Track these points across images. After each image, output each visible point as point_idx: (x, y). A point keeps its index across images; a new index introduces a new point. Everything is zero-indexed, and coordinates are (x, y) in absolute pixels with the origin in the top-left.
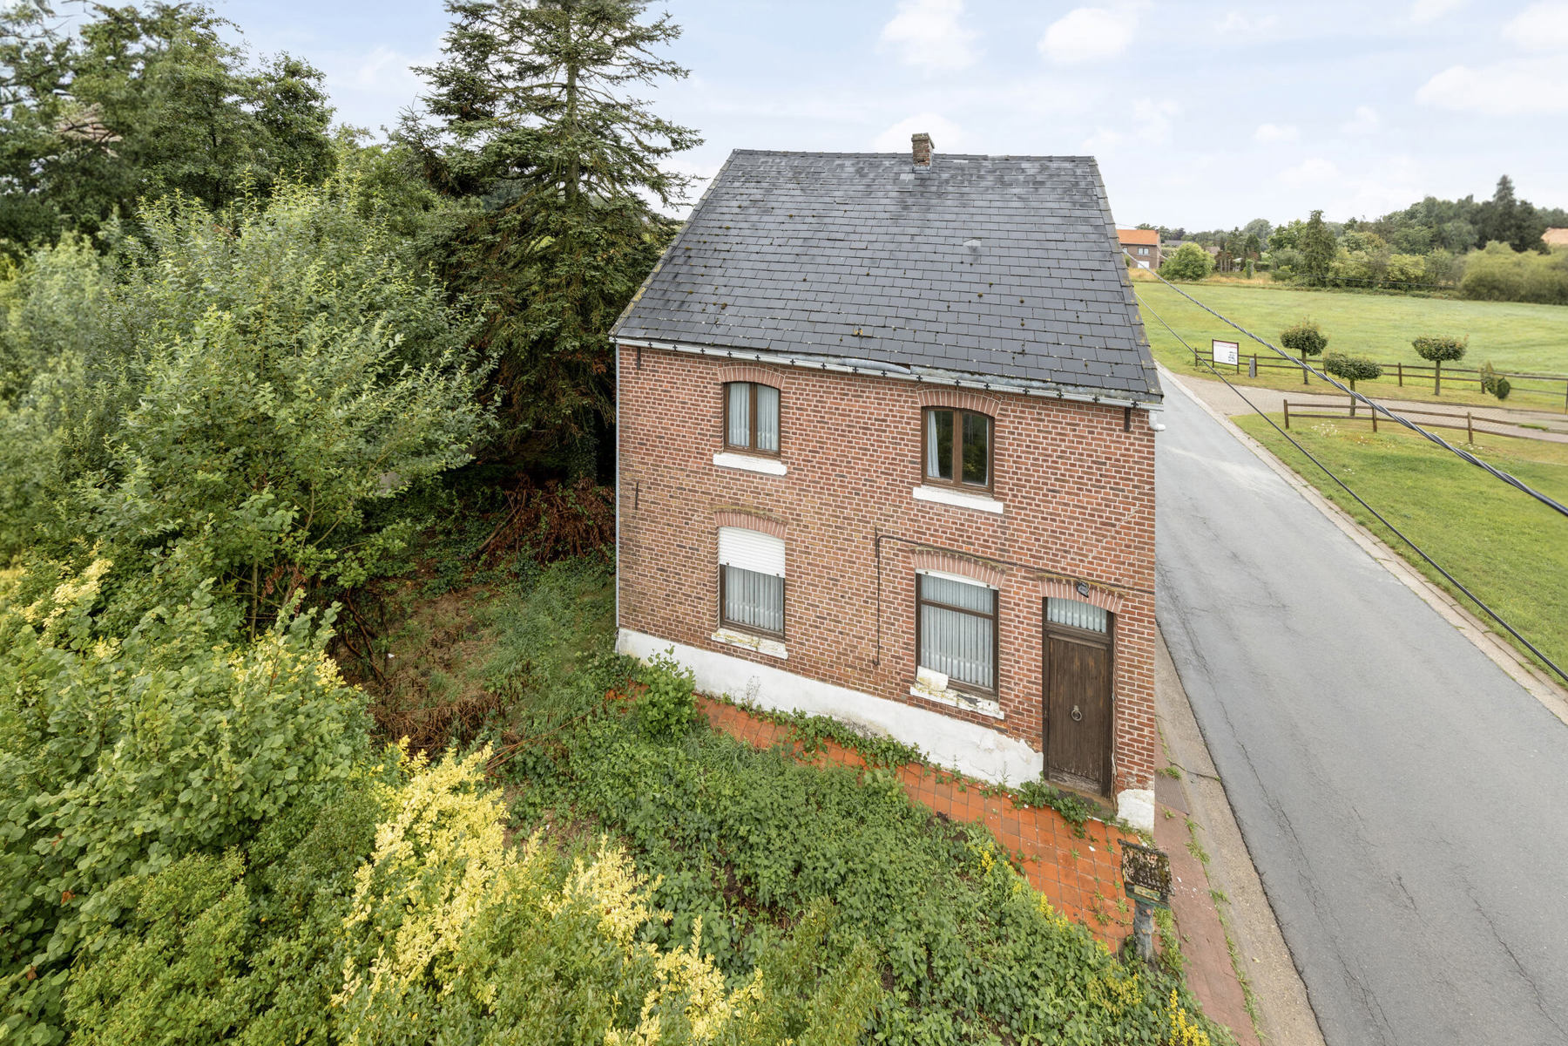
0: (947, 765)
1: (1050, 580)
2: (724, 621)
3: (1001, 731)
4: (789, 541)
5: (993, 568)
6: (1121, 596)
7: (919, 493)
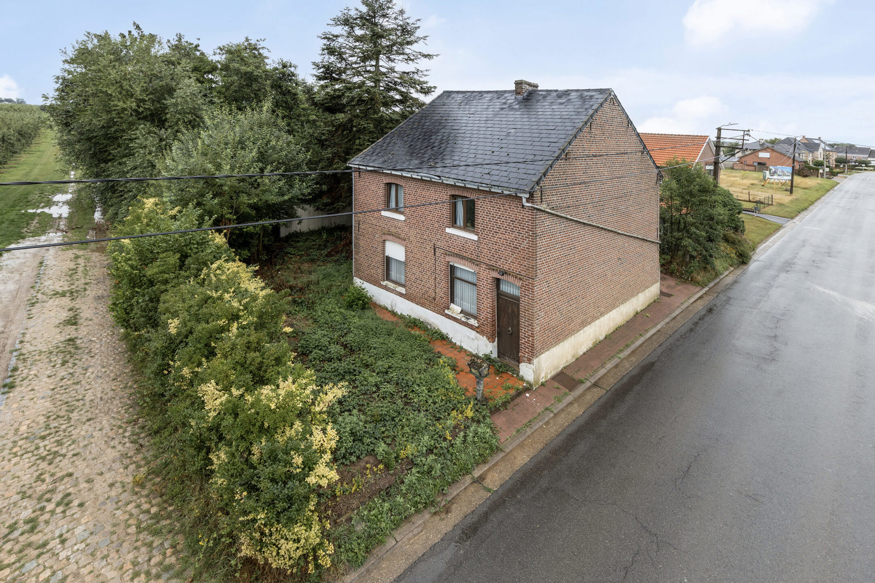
0: (458, 344)
1: (494, 270)
2: (388, 278)
3: (478, 332)
4: (406, 247)
5: (474, 263)
6: (520, 279)
7: (448, 230)
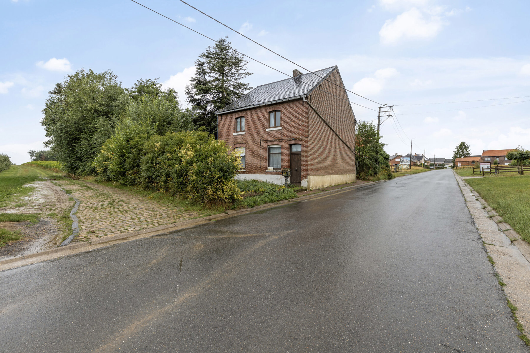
3: (281, 175)
4: (246, 147)
5: (279, 142)
6: (302, 140)
7: (267, 130)
